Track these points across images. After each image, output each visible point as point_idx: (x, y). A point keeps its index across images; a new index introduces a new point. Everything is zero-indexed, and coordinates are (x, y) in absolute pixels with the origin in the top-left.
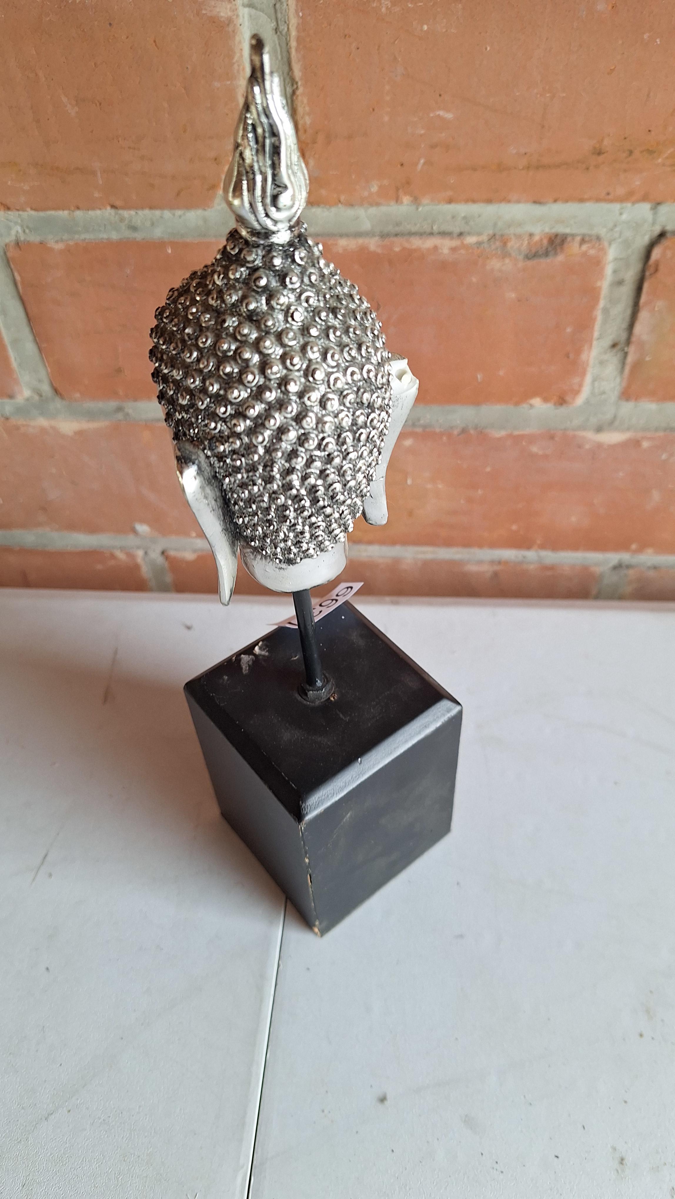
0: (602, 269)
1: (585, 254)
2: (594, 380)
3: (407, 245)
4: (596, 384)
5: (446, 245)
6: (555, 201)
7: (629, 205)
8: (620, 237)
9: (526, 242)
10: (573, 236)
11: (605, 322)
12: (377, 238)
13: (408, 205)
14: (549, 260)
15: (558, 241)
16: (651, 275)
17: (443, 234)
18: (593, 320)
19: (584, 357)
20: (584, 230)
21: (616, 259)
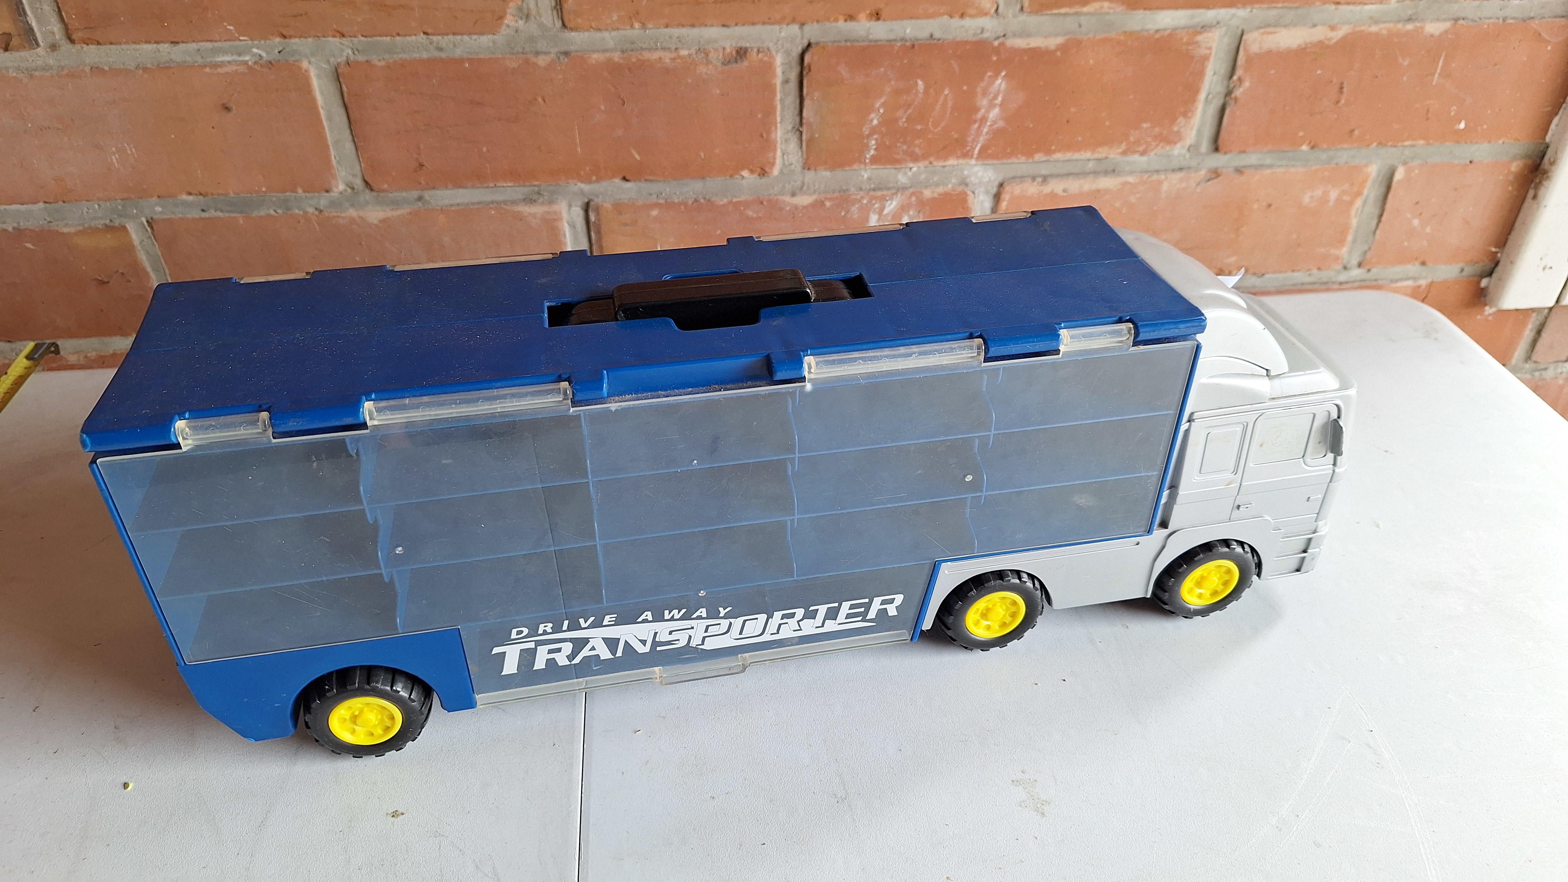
0: (774, 71)
1: (761, 60)
2: (783, 155)
3: (640, 57)
4: (785, 157)
5: (667, 57)
6: (736, 25)
8: (783, 48)
9: (721, 54)
10: (752, 48)
11: (783, 110)
12: (619, 53)
13: (638, 29)
14: (737, 65)
15: (742, 52)
16: (807, 73)
17: (664, 49)
18: (775, 108)
19: (773, 136)
21: (782, 64)
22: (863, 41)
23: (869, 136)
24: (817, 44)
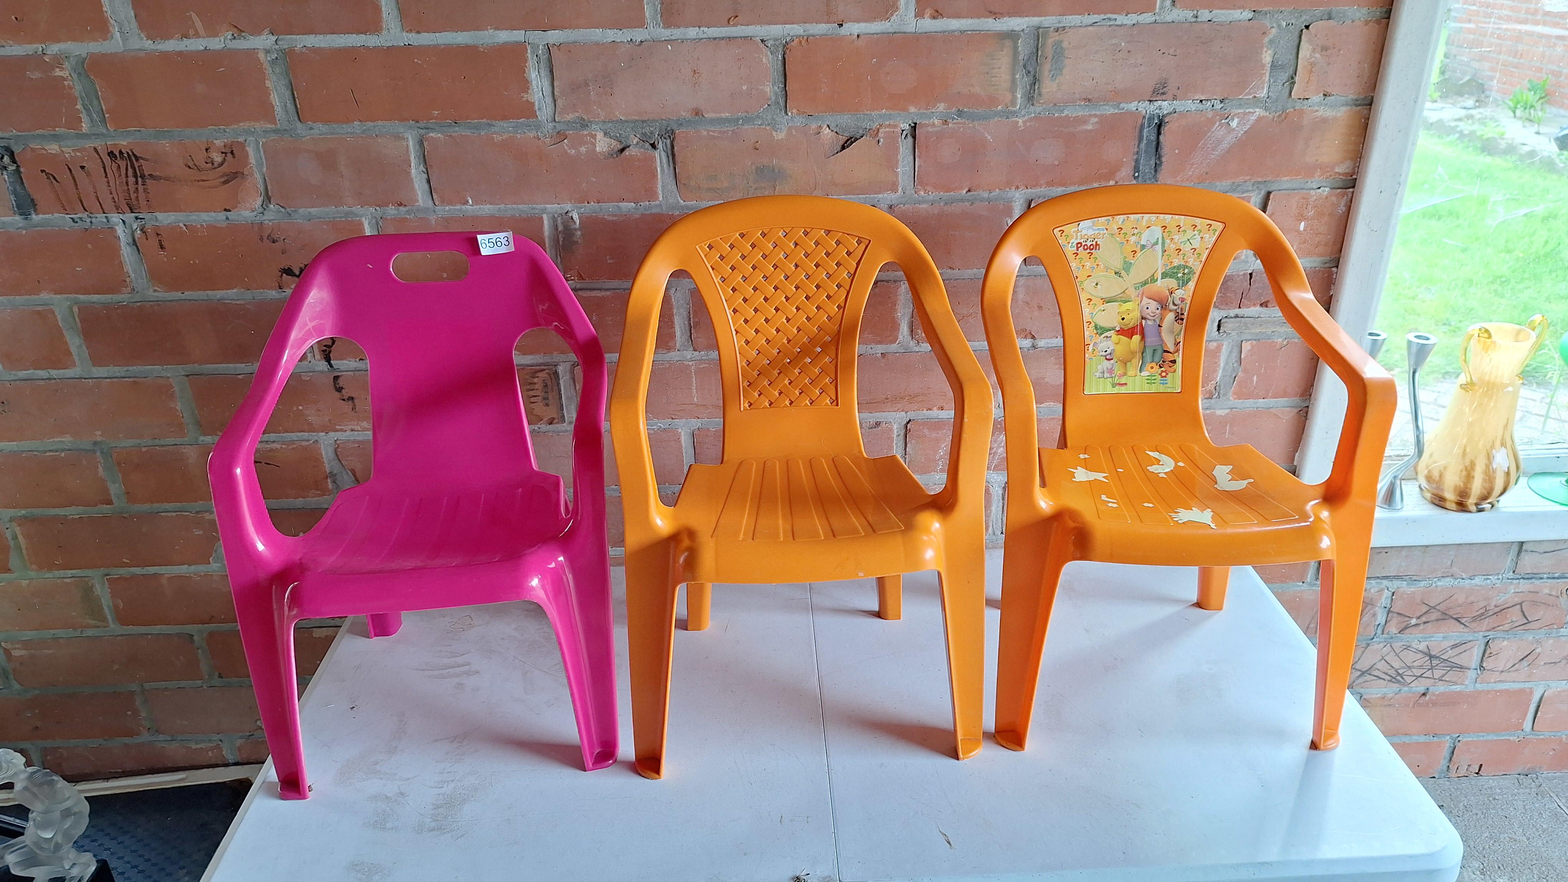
0: (894, 429)
1: (887, 427)
6: (878, 412)
7: (898, 412)
8: (897, 422)
10: (882, 422)
15: (878, 424)
16: (909, 432)
20: (886, 420)
21: (897, 428)
22: (934, 419)
24: (914, 420)
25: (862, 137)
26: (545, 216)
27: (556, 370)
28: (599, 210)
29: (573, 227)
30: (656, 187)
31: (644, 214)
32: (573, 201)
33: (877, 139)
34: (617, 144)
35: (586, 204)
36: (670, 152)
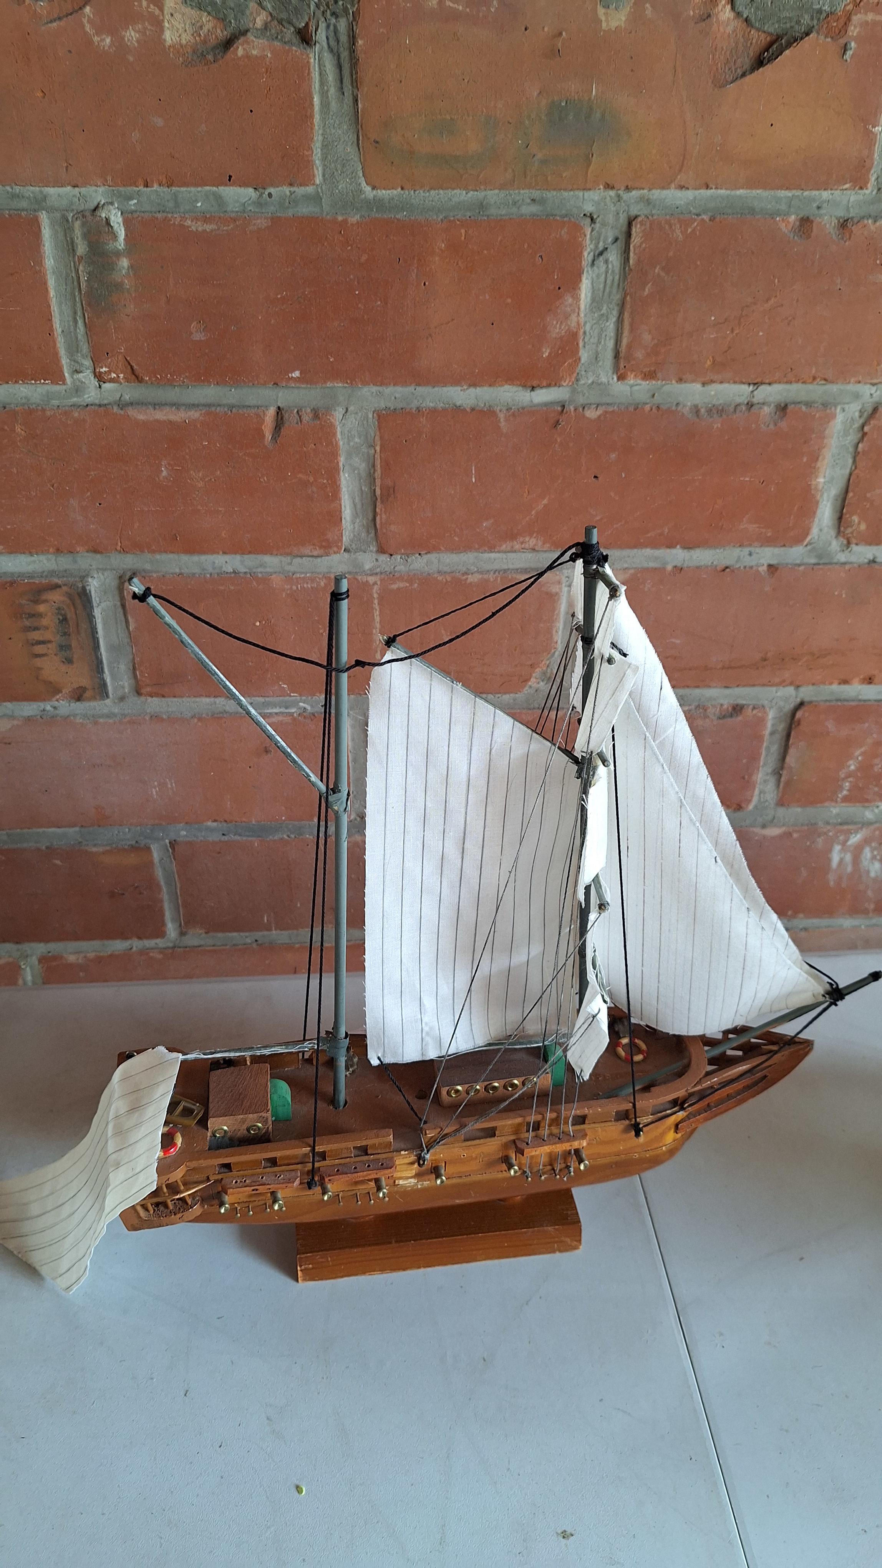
0: (765, 724)
1: (755, 715)
2: (760, 793)
4: (762, 795)
6: (738, 686)
7: (781, 688)
8: (776, 705)
9: (719, 709)
10: (748, 705)
11: (767, 755)
14: (733, 719)
15: (738, 709)
16: (796, 727)
18: (760, 754)
19: (754, 778)
20: (754, 702)
21: (773, 718)
22: (853, 700)
23: (843, 779)
24: (810, 702)
25: (807, 34)
26: (44, 218)
27: (84, 588)
28: (171, 204)
29: (111, 246)
30: (310, 149)
31: (279, 218)
32: (109, 178)
33: (842, 41)
34: (215, 27)
35: (141, 188)
36: (345, 55)
